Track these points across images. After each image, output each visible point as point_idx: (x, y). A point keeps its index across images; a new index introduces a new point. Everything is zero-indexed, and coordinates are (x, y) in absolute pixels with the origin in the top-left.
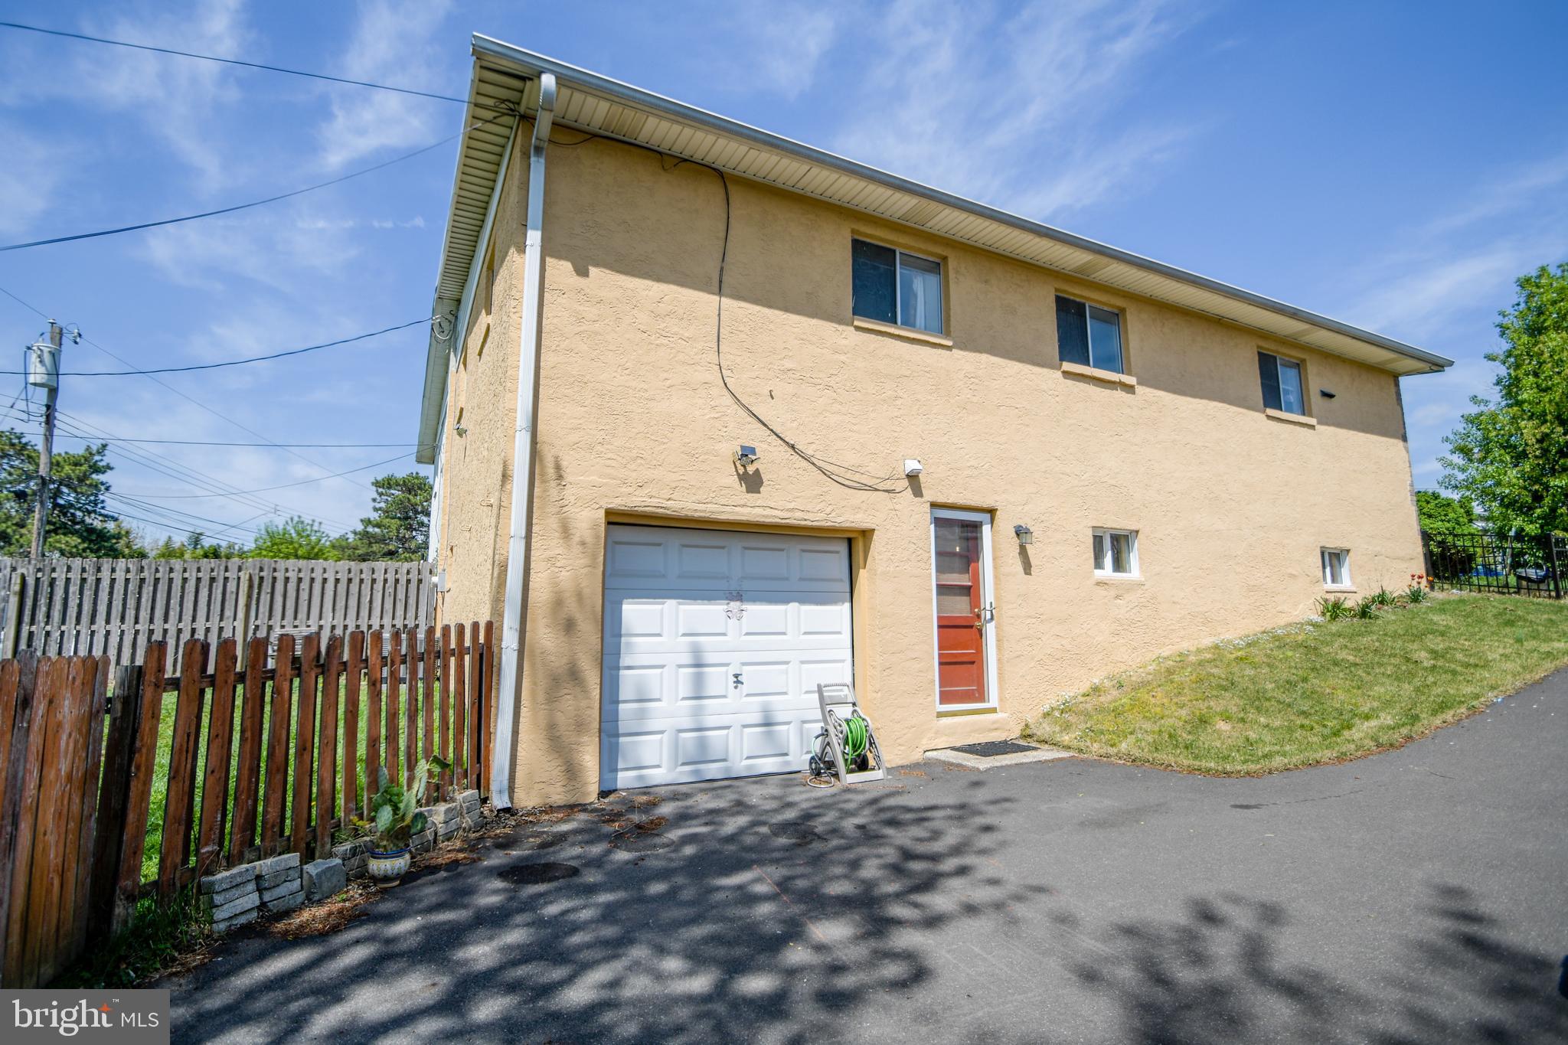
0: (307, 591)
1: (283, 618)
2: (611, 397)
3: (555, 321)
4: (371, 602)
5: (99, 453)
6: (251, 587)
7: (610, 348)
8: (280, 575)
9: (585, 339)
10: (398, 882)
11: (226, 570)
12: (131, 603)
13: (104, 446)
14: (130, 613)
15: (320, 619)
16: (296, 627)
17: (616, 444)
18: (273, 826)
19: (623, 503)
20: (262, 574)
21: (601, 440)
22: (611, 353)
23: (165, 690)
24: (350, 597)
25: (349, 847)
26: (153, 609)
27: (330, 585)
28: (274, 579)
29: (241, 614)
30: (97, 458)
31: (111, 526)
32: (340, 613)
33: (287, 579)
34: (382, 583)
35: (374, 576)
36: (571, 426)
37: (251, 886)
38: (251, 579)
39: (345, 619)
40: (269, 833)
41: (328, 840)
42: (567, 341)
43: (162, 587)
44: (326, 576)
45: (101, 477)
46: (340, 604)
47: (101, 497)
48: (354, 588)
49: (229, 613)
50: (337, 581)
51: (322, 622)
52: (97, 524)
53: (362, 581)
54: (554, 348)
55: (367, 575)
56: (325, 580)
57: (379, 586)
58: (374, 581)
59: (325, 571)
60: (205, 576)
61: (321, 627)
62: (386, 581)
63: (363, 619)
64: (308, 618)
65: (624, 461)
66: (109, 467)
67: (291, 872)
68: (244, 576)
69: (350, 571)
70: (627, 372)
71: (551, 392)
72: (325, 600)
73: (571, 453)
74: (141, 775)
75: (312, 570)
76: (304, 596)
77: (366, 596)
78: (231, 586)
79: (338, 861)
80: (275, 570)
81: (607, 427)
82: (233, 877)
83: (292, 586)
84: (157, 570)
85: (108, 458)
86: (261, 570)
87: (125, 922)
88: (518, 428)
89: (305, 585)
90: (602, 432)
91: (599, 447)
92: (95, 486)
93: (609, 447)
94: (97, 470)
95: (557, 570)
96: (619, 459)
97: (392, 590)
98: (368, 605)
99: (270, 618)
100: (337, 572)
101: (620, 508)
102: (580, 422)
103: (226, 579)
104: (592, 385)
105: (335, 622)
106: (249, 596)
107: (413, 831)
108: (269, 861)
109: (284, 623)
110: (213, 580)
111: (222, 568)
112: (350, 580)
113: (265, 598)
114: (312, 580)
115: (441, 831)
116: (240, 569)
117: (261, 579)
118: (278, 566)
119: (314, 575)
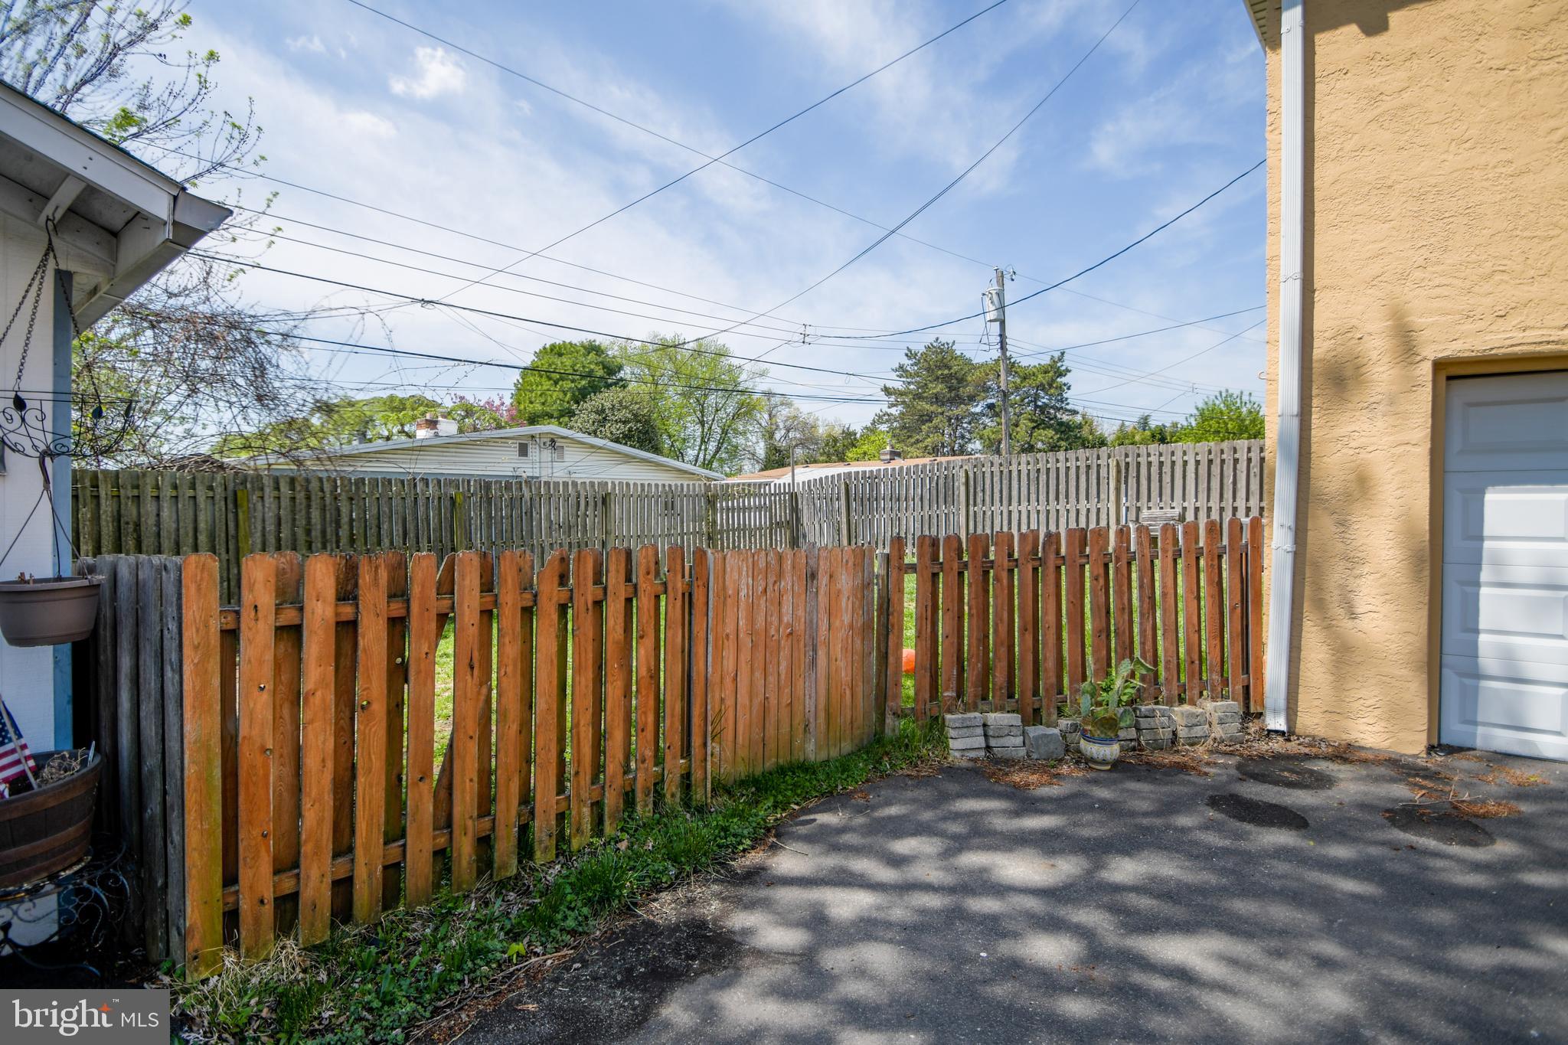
0: (1169, 474)
1: (1149, 500)
2: (1438, 193)
3: (1334, 117)
4: (1235, 483)
5: (1060, 360)
6: (1119, 472)
7: (1434, 119)
8: (1143, 460)
9: (1386, 124)
10: (1109, 767)
11: (1098, 458)
12: (1033, 489)
13: (1063, 354)
14: (1033, 497)
15: (1184, 501)
16: (1161, 508)
17: (1448, 261)
18: (1001, 688)
19: (1467, 346)
20: (1127, 460)
21: (1422, 263)
22: (1436, 126)
23: (906, 573)
24: (1212, 478)
25: (1070, 722)
26: (1048, 493)
27: (1191, 467)
28: (1139, 464)
29: (1112, 497)
30: (1059, 364)
31: (1078, 419)
32: (1203, 496)
33: (1150, 464)
34: (1245, 463)
35: (1236, 456)
36: (1368, 255)
37: (980, 731)
38: (1118, 465)
39: (1208, 501)
40: (998, 693)
41: (1054, 712)
42: (1356, 137)
43: (1053, 475)
44: (1185, 458)
45: (1063, 380)
46: (1203, 486)
47: (1065, 395)
48: (1216, 470)
49: (1103, 496)
50: (1198, 463)
51: (1186, 504)
52: (1065, 418)
53: (1223, 461)
54: (1334, 155)
55: (1229, 455)
56: (1185, 463)
57: (1242, 466)
58: (1236, 461)
59: (1185, 453)
60: (1082, 464)
61: (1184, 509)
62: (1249, 460)
63: (1227, 500)
64: (1172, 500)
65: (1468, 284)
66: (1068, 371)
67: (1012, 729)
68: (1113, 463)
69: (1210, 452)
70: (1467, 145)
71: (1333, 216)
72: (1187, 482)
73: (1370, 291)
74: (896, 631)
75: (1173, 454)
76: (1167, 478)
77: (1229, 477)
78: (1103, 473)
79: (1056, 731)
80: (1139, 455)
81: (1432, 240)
82: (964, 720)
83: (1154, 469)
84: (1048, 462)
85: (1066, 364)
86: (1127, 456)
87: (894, 730)
88: (1282, 279)
89: (1167, 469)
90: (1422, 251)
91: (1418, 274)
92: (1060, 388)
93: (1436, 268)
94: (1061, 375)
95: (1351, 452)
96: (1456, 282)
97: (1257, 470)
98: (1231, 487)
99: (1138, 500)
100: (1197, 454)
101: (1461, 355)
102: (1383, 245)
103: (1099, 466)
104: (1402, 186)
105: (1198, 504)
106: (1118, 481)
107: (1122, 724)
108: (998, 715)
109: (1150, 504)
110: (1088, 467)
111: (1095, 456)
112: (1210, 462)
113: (1132, 481)
114: (1173, 463)
115: (1182, 733)
116: (1109, 457)
117: (1127, 464)
118: (1141, 452)
119: (1174, 458)
